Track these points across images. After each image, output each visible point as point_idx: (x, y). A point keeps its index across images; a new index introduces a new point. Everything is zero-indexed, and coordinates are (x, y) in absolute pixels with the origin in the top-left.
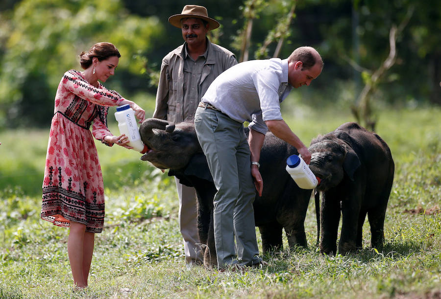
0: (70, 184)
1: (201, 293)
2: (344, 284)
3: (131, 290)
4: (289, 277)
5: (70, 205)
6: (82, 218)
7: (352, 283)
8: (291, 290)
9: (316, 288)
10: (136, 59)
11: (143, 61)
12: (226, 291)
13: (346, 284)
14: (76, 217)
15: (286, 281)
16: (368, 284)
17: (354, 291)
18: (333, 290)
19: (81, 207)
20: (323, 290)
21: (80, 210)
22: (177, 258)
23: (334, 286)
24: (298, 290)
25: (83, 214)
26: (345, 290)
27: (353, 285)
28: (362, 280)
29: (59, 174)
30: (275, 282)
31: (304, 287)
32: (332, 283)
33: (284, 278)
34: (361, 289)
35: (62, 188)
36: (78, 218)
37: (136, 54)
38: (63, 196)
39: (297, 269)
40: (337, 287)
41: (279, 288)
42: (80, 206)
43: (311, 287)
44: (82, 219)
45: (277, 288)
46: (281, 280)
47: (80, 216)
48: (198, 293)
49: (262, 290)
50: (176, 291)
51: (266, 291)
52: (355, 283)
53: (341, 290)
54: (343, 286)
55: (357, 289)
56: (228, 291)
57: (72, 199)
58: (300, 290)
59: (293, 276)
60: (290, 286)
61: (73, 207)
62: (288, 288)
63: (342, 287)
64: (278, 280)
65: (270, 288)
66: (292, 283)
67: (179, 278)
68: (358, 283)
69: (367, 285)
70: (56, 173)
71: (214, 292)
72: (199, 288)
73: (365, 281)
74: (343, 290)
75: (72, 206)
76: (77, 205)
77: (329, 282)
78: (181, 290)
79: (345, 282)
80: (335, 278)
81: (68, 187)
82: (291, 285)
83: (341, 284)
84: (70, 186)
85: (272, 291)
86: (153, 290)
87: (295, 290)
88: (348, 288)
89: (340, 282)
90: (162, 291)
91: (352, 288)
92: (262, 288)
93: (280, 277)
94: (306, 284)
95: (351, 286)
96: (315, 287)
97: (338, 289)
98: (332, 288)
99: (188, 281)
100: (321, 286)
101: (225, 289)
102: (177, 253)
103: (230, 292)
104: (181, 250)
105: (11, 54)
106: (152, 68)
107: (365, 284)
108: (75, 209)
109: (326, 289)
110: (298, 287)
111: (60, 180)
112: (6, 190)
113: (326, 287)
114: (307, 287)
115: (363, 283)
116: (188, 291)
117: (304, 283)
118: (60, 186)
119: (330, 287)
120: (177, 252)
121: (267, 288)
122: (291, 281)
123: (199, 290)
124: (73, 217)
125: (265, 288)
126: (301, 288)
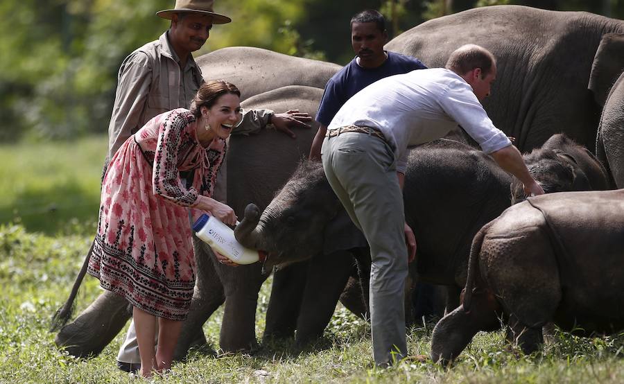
0: (143, 253)
1: (372, 379)
2: (583, 371)
3: (270, 373)
4: (502, 359)
5: (138, 284)
6: (150, 305)
7: (595, 369)
8: (506, 377)
9: (543, 375)
10: (283, 34)
11: (293, 37)
12: (409, 378)
13: (586, 369)
14: (143, 303)
15: (499, 364)
16: (620, 371)
17: (599, 380)
18: (568, 379)
19: (153, 289)
20: (553, 378)
21: (150, 294)
22: (338, 327)
23: (569, 373)
24: (516, 378)
25: (153, 300)
26: (586, 378)
27: (597, 373)
28: (610, 365)
29: (130, 235)
30: (481, 364)
31: (525, 373)
32: (566, 369)
33: (496, 359)
34: (609, 377)
35: (131, 256)
36: (145, 305)
37: (283, 26)
38: (131, 268)
39: (514, 347)
40: (574, 373)
41: (488, 374)
42: (151, 288)
43: (535, 373)
44: (151, 307)
45: (485, 373)
46: (490, 362)
47: (149, 303)
48: (368, 380)
49: (462, 376)
50: (335, 376)
51: (468, 379)
52: (600, 369)
53: (579, 378)
54: (583, 374)
55: (602, 378)
56: (412, 377)
57: (143, 276)
58: (519, 378)
59: (509, 357)
60: (503, 371)
61: (141, 288)
62: (501, 374)
63: (580, 374)
64: (486, 363)
65: (474, 375)
66: (507, 367)
67: (341, 357)
68: (605, 369)
69: (617, 372)
70: (125, 233)
71: (392, 378)
72: (370, 372)
73: (615, 367)
74: (582, 379)
75: (140, 285)
76: (147, 286)
77: (562, 367)
78: (343, 375)
79: (585, 366)
80: (570, 361)
81: (140, 258)
82: (506, 370)
83: (579, 370)
84: (142, 256)
85: (477, 379)
86: (302, 374)
87: (511, 378)
88: (589, 376)
89: (578, 368)
90: (316, 376)
91: (595, 376)
92: (462, 374)
93: (489, 358)
94: (528, 370)
95: (594, 372)
96: (541, 373)
97: (574, 377)
98: (566, 376)
99: (354, 362)
100: (549, 373)
101: (408, 374)
102: (339, 320)
103: (415, 379)
104: (343, 315)
105: (99, 23)
106: (305, 47)
107: (614, 371)
108: (143, 291)
109: (557, 377)
110: (515, 375)
111: (131, 244)
112: (88, 223)
113: (557, 374)
114: (529, 373)
115: (611, 369)
116: (353, 376)
117: (525, 367)
118: (130, 252)
119: (562, 373)
120: (338, 318)
121: (470, 374)
122: (506, 365)
123: (370, 376)
124: (139, 302)
125: (466, 374)
126: (521, 375)
